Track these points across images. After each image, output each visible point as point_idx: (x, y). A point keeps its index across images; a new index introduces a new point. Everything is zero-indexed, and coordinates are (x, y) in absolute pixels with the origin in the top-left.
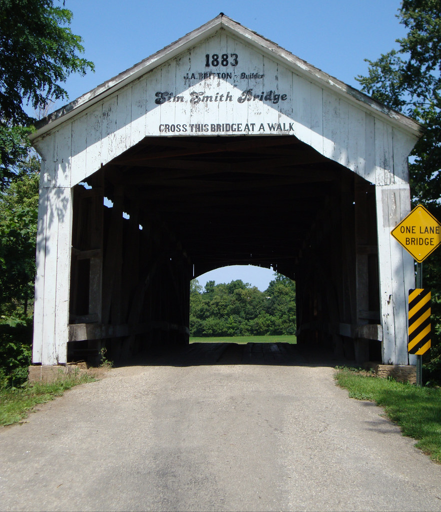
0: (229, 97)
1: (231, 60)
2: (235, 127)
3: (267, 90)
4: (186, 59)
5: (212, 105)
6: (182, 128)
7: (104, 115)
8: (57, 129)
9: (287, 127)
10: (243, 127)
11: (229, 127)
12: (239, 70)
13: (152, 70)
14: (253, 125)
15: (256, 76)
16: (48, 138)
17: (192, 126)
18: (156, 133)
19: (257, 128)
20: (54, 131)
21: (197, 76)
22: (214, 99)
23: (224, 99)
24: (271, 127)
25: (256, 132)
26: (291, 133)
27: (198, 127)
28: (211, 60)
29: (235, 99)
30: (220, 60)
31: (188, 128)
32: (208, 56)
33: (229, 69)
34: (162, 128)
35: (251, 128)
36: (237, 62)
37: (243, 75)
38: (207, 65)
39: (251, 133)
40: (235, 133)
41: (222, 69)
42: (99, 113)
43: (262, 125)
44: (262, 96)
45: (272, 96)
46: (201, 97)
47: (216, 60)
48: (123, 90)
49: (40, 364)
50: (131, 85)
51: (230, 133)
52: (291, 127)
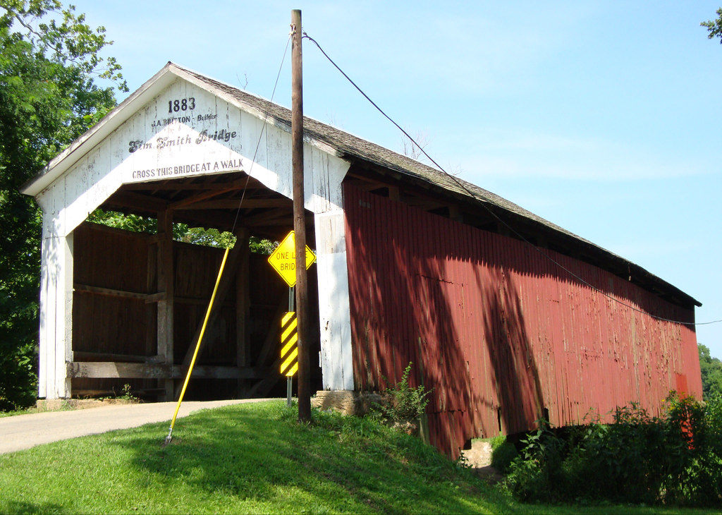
0: (189, 140)
1: (189, 104)
2: (194, 167)
3: (219, 130)
4: (153, 108)
5: (175, 148)
6: (150, 173)
7: (89, 167)
8: (53, 184)
9: (237, 164)
10: (200, 167)
11: (190, 167)
12: (196, 113)
13: (125, 122)
14: (209, 164)
15: (209, 117)
16: (47, 192)
17: (159, 170)
18: (130, 180)
19: (212, 166)
20: (51, 185)
21: (162, 123)
22: (176, 142)
23: (184, 141)
24: (224, 165)
25: (212, 171)
26: (240, 169)
27: (164, 171)
28: (173, 105)
29: (193, 141)
30: (180, 105)
31: (156, 173)
32: (170, 103)
33: (188, 113)
34: (136, 174)
35: (207, 167)
36: (194, 106)
37: (200, 118)
38: (170, 111)
39: (207, 172)
40: (194, 173)
41: (182, 114)
42: (85, 166)
43: (216, 163)
44: (216, 136)
45: (224, 134)
46: (166, 142)
47: (177, 106)
48: (103, 143)
49: (44, 398)
50: (109, 137)
51: (190, 174)
52: (240, 163)
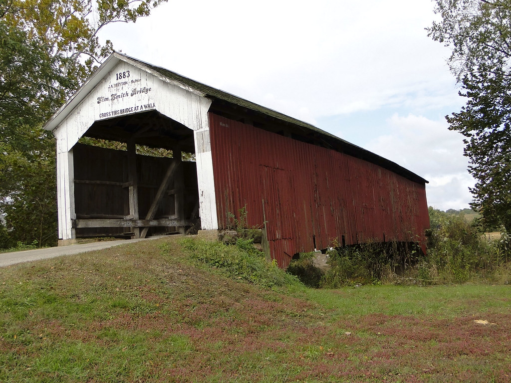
0: (127, 94)
1: (127, 74)
2: (130, 109)
3: (142, 88)
4: (108, 78)
5: (120, 99)
6: (108, 114)
8: (61, 124)
9: (152, 106)
10: (133, 109)
11: (128, 110)
12: (130, 79)
13: (95, 87)
14: (138, 107)
15: (137, 81)
16: (58, 128)
17: (112, 112)
18: (98, 119)
21: (113, 86)
22: (121, 96)
23: (125, 95)
24: (145, 107)
25: (139, 110)
26: (154, 108)
27: (115, 112)
28: (119, 76)
29: (130, 95)
30: (122, 75)
31: (111, 114)
32: (117, 75)
33: (126, 79)
34: (101, 115)
35: (137, 109)
36: (129, 75)
37: (132, 82)
38: (117, 79)
39: (137, 111)
40: (131, 112)
41: (123, 80)
43: (141, 106)
44: (141, 91)
45: (145, 90)
46: (116, 96)
47: (121, 76)
48: (84, 99)
49: (61, 239)
50: (87, 96)
51: (129, 113)
52: (154, 105)
